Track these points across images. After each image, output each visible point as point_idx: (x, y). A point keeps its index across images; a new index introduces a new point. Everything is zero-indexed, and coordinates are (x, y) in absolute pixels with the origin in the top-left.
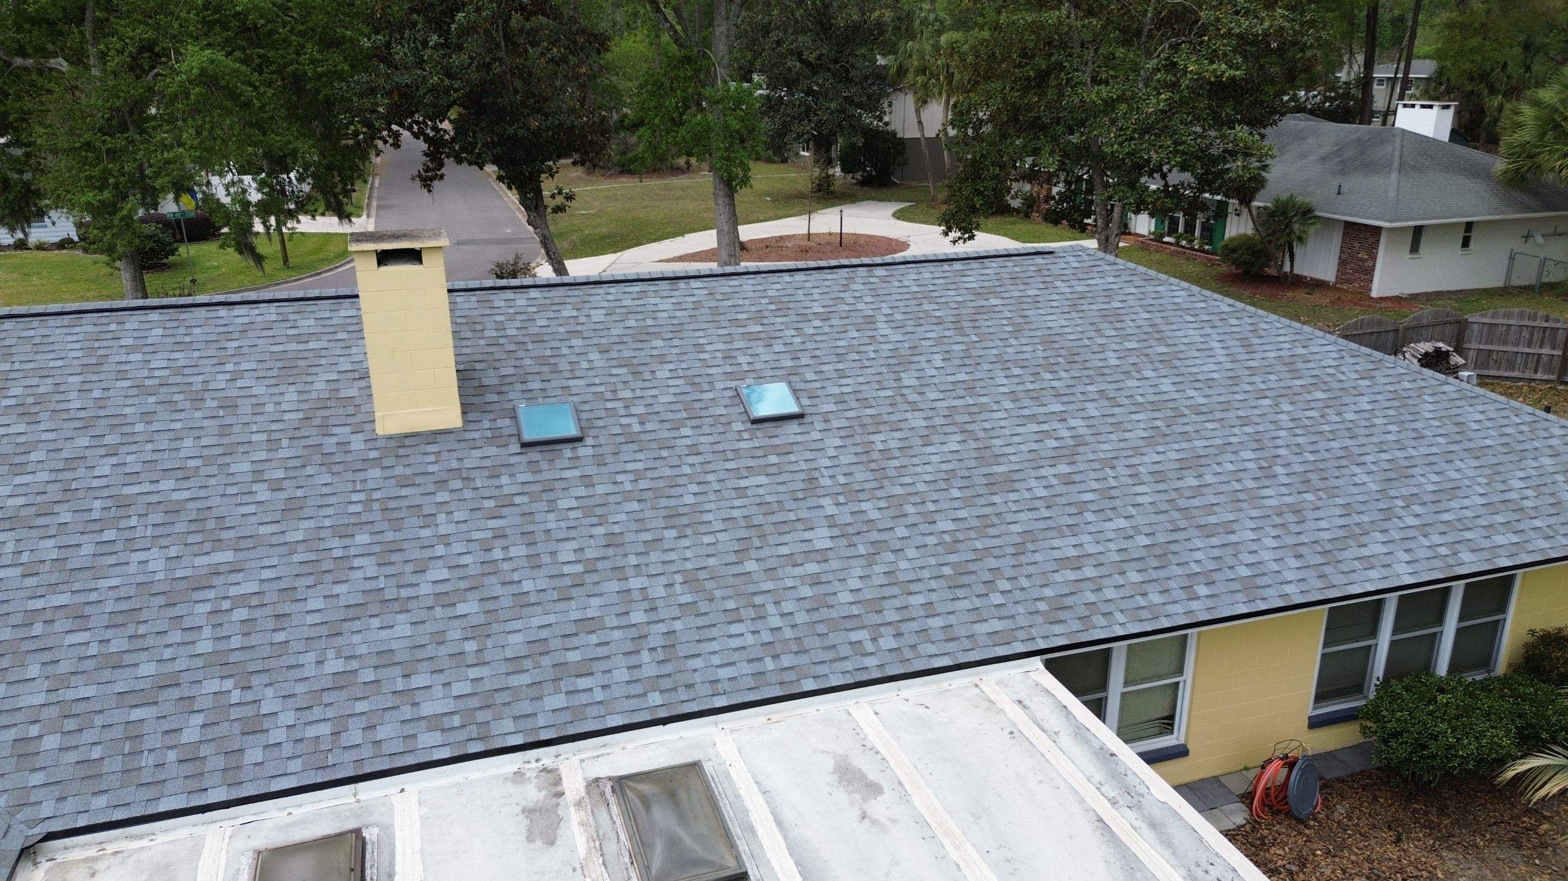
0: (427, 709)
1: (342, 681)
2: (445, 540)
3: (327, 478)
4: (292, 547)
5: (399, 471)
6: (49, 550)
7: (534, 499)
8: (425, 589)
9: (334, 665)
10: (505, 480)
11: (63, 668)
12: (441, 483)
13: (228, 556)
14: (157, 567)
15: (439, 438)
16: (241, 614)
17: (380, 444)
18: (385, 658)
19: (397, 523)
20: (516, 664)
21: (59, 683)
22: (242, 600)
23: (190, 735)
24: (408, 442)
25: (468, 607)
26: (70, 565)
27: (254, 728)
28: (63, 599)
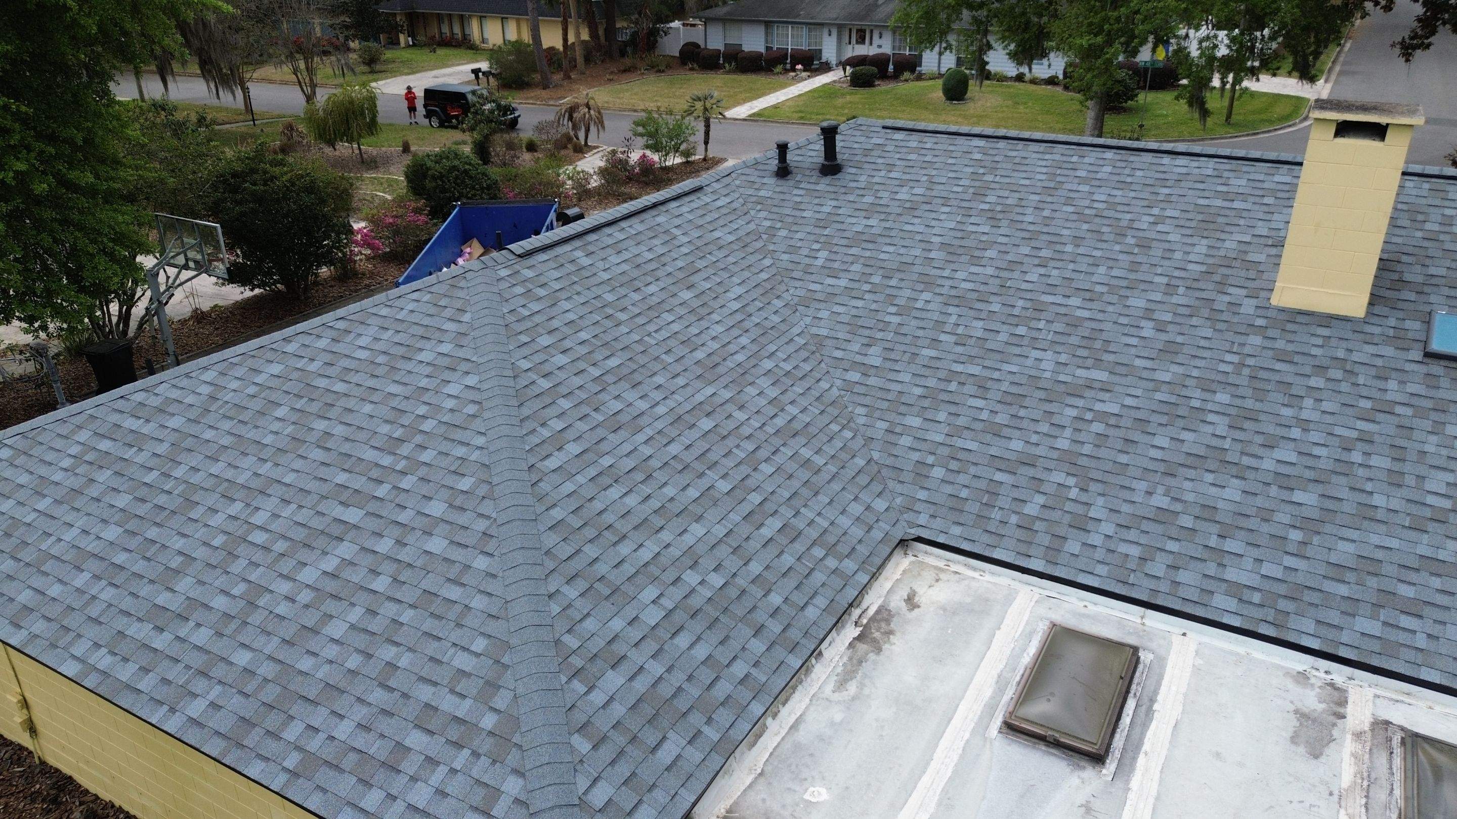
0: (1231, 574)
1: (1163, 517)
2: (1305, 425)
3: (1209, 333)
4: (1158, 385)
5: (1280, 344)
6: (977, 328)
7: (1420, 413)
8: (1267, 464)
9: (1160, 500)
10: (1392, 385)
11: (961, 421)
12: (1321, 369)
13: (1103, 376)
14: (1048, 365)
15: (1334, 322)
16: (1098, 427)
17: (1271, 313)
18: (1208, 513)
19: (1260, 394)
20: (1338, 572)
21: (956, 432)
22: (1102, 416)
23: (1031, 509)
24: (1300, 319)
25: (1307, 498)
26: (990, 345)
27: (1081, 525)
28: (975, 370)
